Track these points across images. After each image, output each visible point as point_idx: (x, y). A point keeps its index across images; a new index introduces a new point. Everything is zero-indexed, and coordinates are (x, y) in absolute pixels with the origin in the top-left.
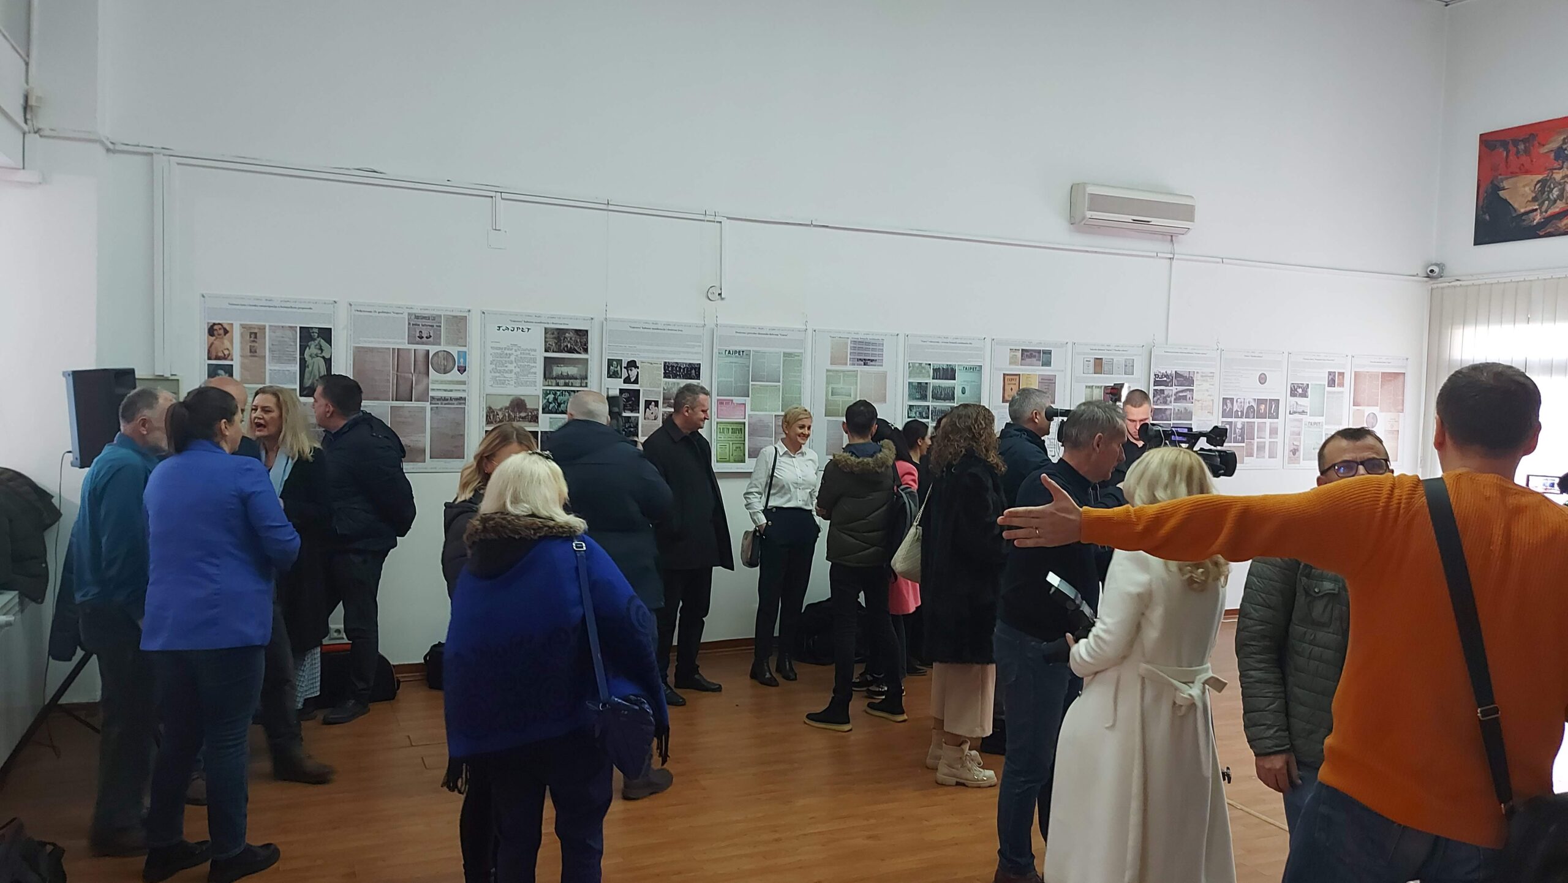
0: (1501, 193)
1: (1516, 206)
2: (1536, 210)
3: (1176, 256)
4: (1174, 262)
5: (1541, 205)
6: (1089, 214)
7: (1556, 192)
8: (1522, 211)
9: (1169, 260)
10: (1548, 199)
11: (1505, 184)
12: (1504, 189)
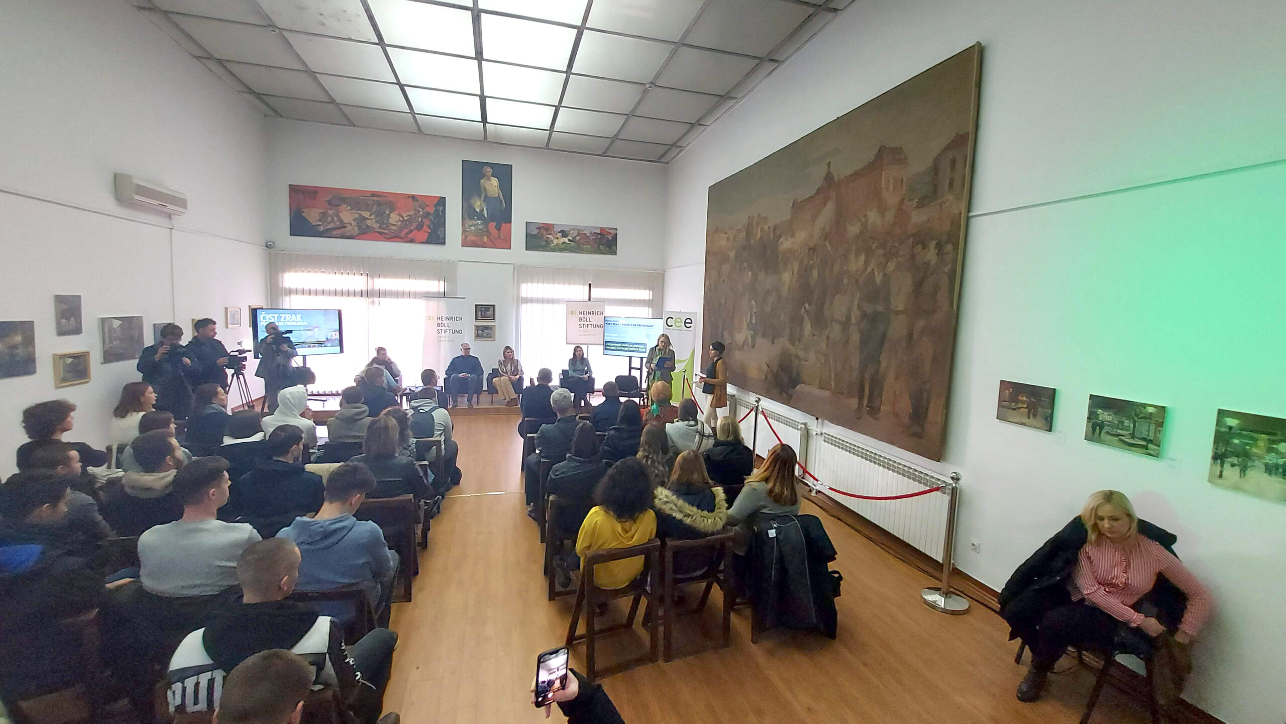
0: (303, 214)
1: (311, 221)
2: (320, 225)
3: (175, 228)
4: (174, 231)
5: (323, 223)
6: (137, 197)
7: (329, 219)
8: (314, 224)
9: (169, 230)
10: (326, 221)
11: (304, 210)
12: (303, 212)
